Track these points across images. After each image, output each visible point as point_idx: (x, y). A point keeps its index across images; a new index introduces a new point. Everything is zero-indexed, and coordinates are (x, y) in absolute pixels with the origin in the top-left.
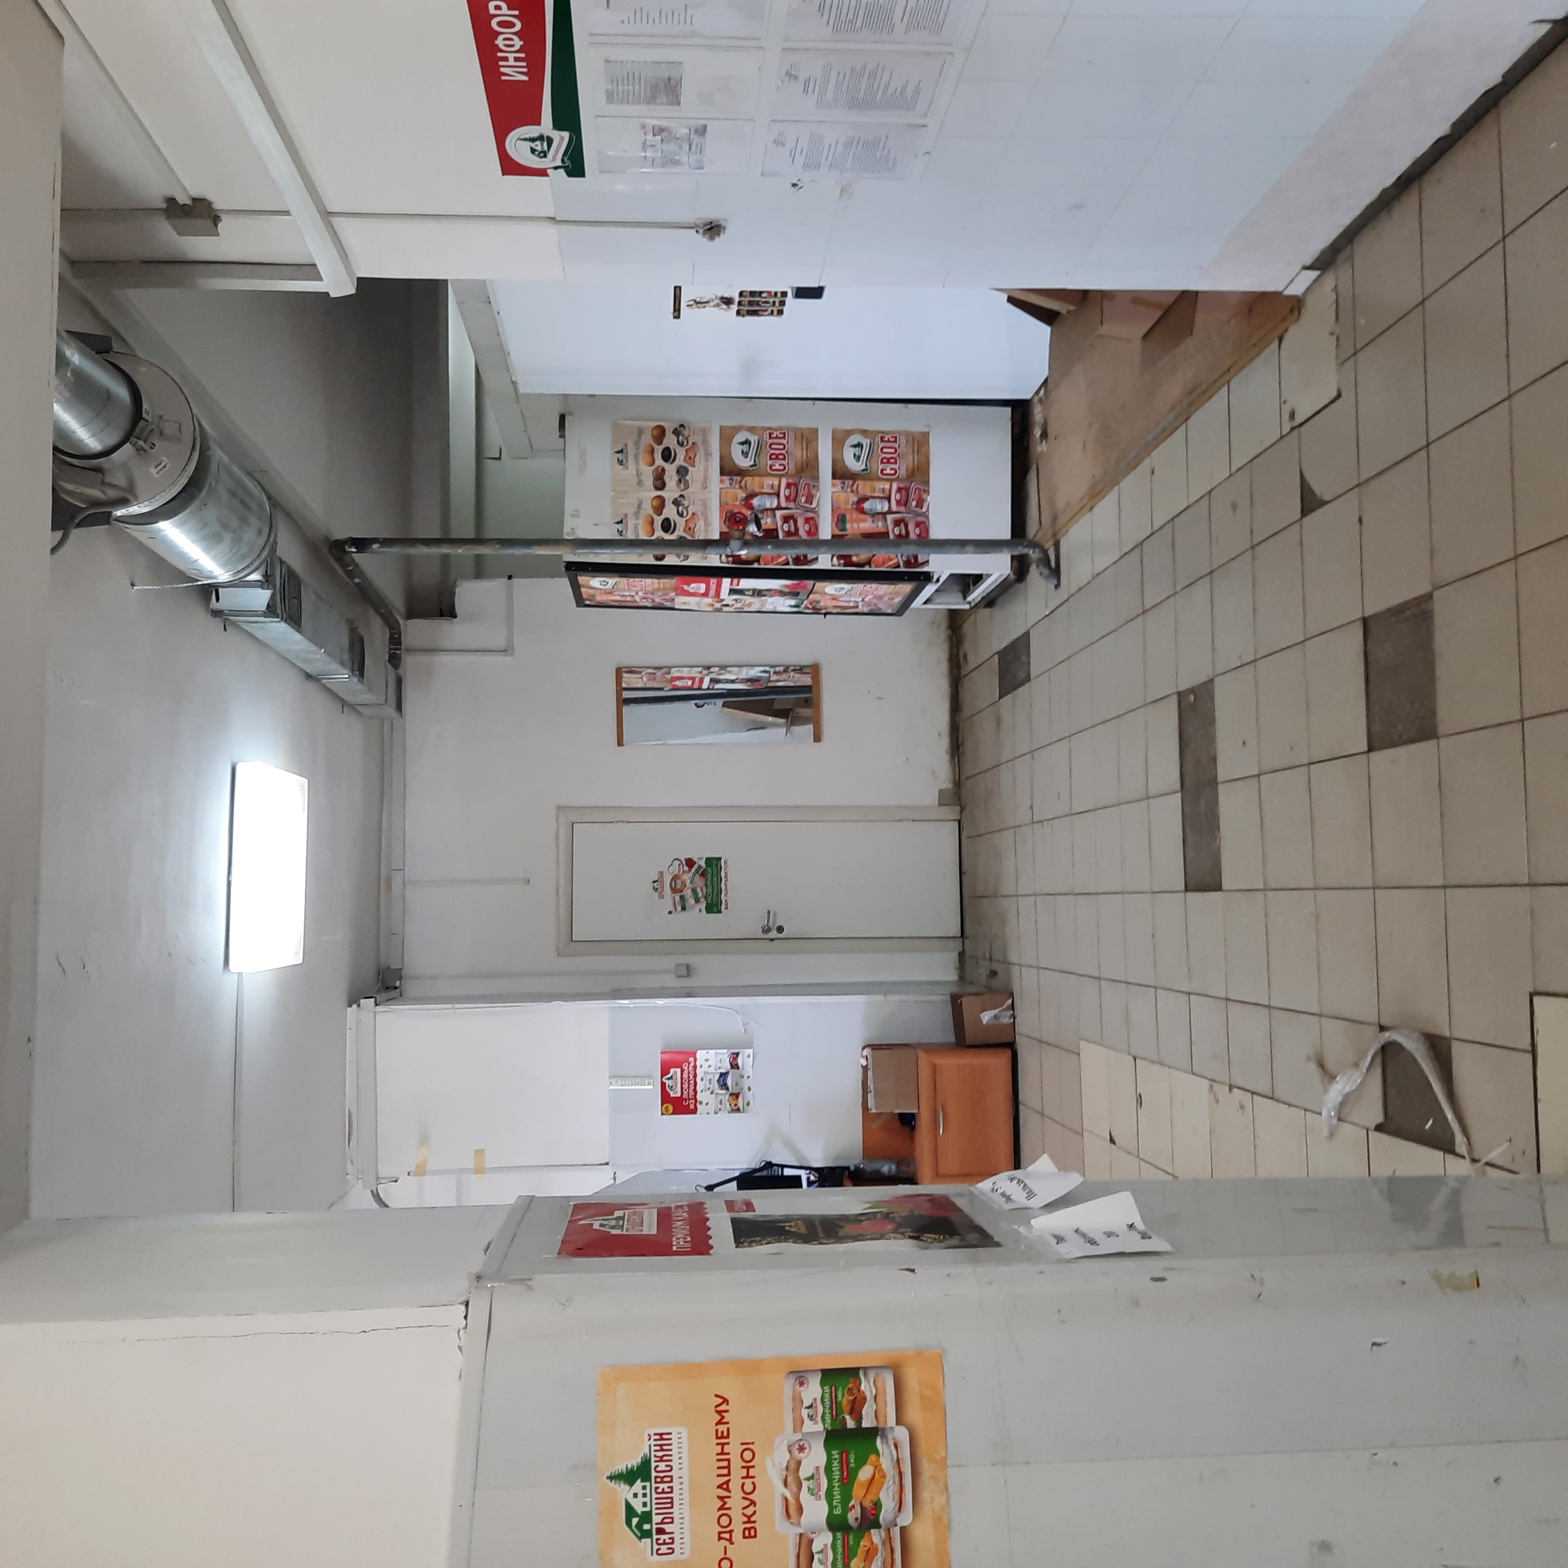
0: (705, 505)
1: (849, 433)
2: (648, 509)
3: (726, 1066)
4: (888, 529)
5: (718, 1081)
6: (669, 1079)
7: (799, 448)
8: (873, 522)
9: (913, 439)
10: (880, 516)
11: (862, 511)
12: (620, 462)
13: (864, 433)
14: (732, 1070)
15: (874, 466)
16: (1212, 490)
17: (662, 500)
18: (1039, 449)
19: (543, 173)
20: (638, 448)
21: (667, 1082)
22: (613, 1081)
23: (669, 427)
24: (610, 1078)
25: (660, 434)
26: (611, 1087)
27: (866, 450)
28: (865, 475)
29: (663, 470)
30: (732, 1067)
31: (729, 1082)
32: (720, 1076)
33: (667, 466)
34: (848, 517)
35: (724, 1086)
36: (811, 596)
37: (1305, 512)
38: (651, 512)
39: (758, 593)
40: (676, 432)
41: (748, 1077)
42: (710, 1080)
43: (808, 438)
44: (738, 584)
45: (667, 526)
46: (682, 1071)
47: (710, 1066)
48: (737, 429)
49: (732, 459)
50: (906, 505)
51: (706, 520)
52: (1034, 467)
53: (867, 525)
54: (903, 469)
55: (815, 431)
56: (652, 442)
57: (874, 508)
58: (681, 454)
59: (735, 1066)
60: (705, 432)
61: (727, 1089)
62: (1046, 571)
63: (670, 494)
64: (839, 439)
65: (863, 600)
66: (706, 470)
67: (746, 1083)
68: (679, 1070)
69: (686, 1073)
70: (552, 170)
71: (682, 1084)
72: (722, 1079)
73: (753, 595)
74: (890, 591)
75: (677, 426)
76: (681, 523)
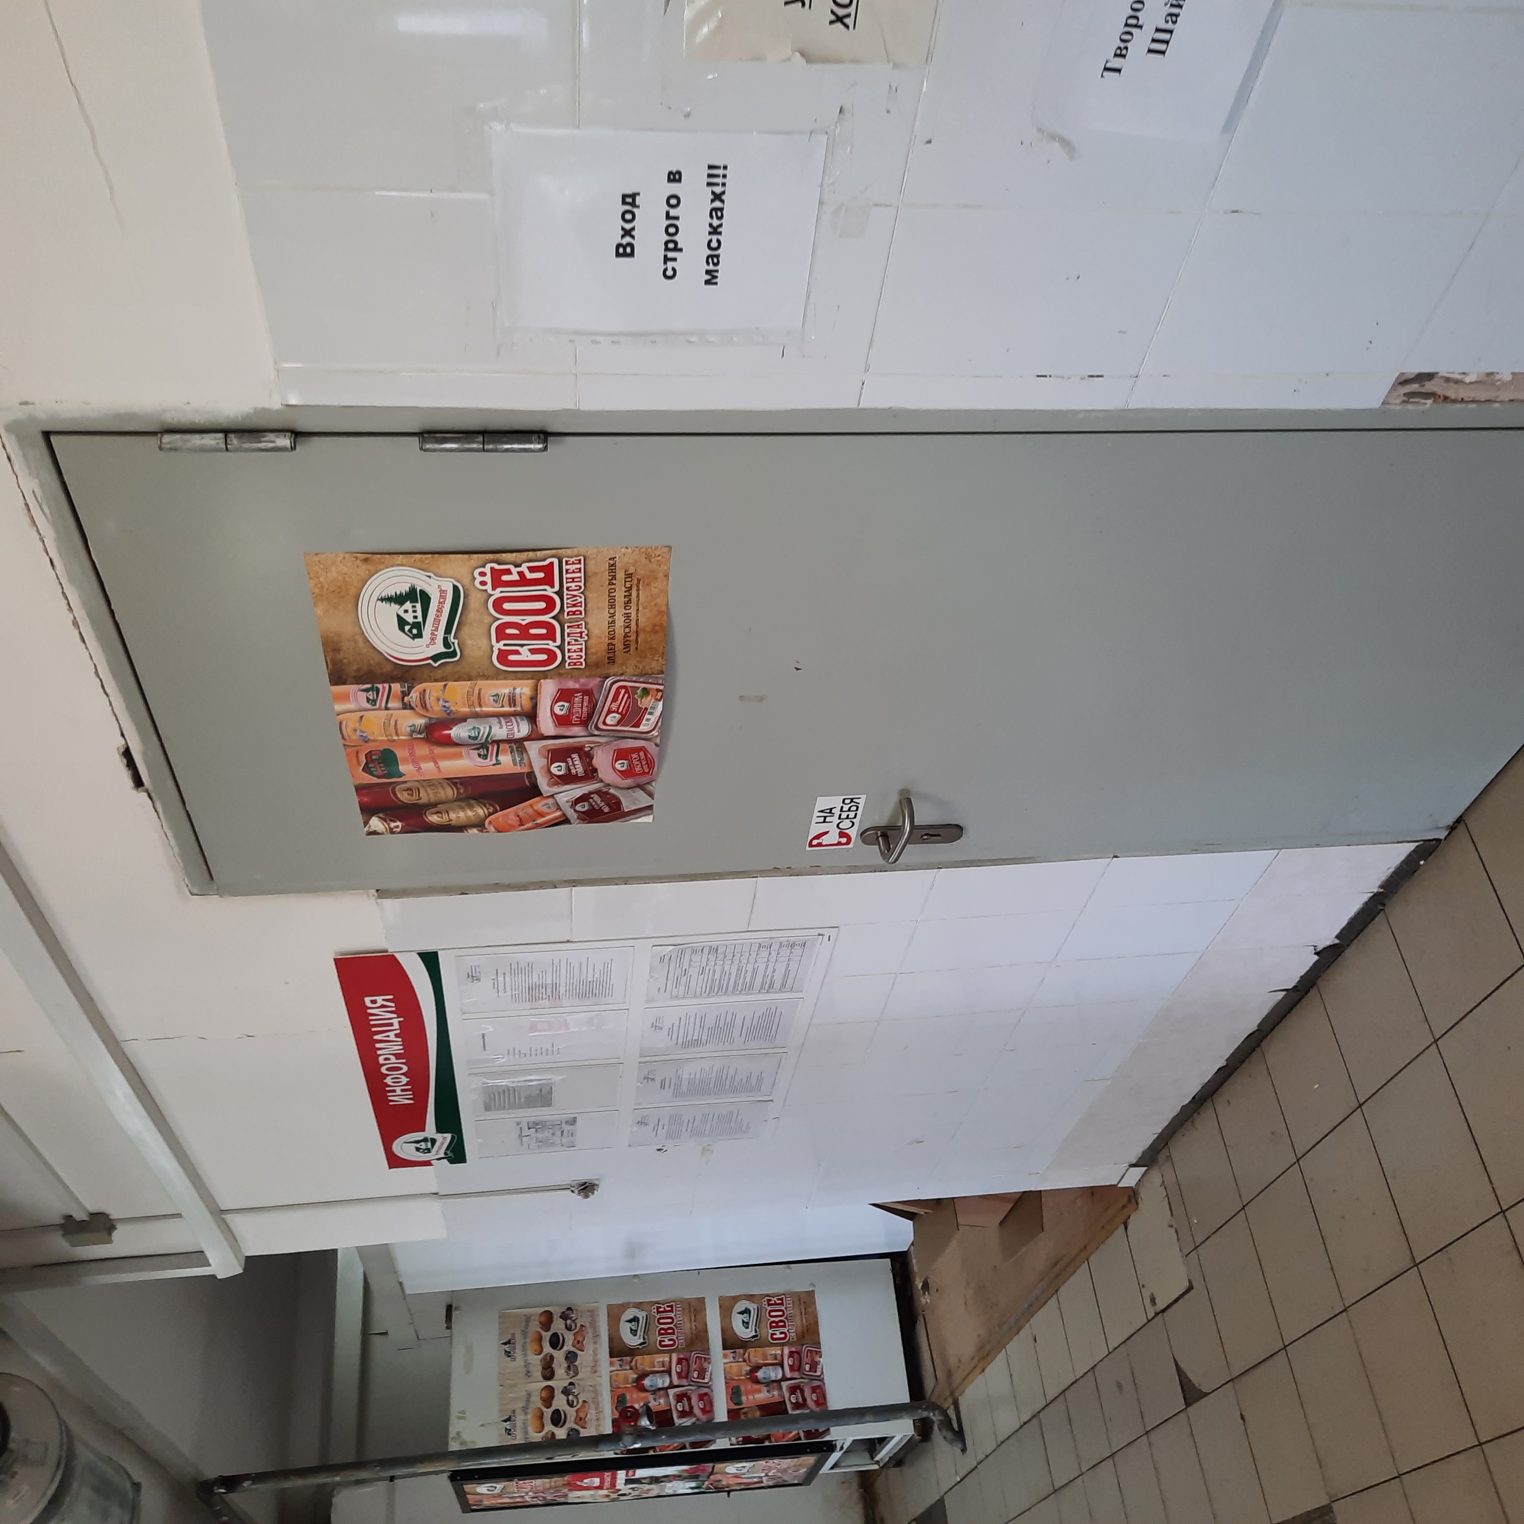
0: (595, 1392)
1: (736, 1299)
2: (536, 1402)
4: (784, 1398)
7: (687, 1320)
8: (768, 1391)
9: (799, 1300)
10: (775, 1384)
11: (756, 1381)
12: (508, 1354)
13: (750, 1297)
15: (764, 1331)
16: (1095, 1365)
17: (550, 1390)
18: (923, 1301)
19: (428, 1163)
20: (525, 1337)
23: (557, 1311)
25: (547, 1319)
27: (753, 1314)
28: (756, 1342)
29: (552, 1357)
33: (555, 1353)
34: (742, 1388)
36: (712, 1477)
37: (1188, 1403)
38: (539, 1404)
39: (655, 1480)
40: (564, 1317)
43: (696, 1308)
44: (634, 1475)
45: (557, 1418)
48: (624, 1307)
49: (621, 1339)
50: (799, 1370)
51: (597, 1408)
52: (922, 1319)
53: (763, 1396)
54: (792, 1331)
55: (702, 1301)
56: (539, 1330)
57: (767, 1376)
58: (569, 1338)
60: (592, 1312)
62: (949, 1435)
63: (558, 1383)
64: (727, 1306)
65: (767, 1475)
66: (595, 1354)
70: (436, 1161)
73: (650, 1483)
74: (792, 1464)
75: (564, 1309)
76: (571, 1413)
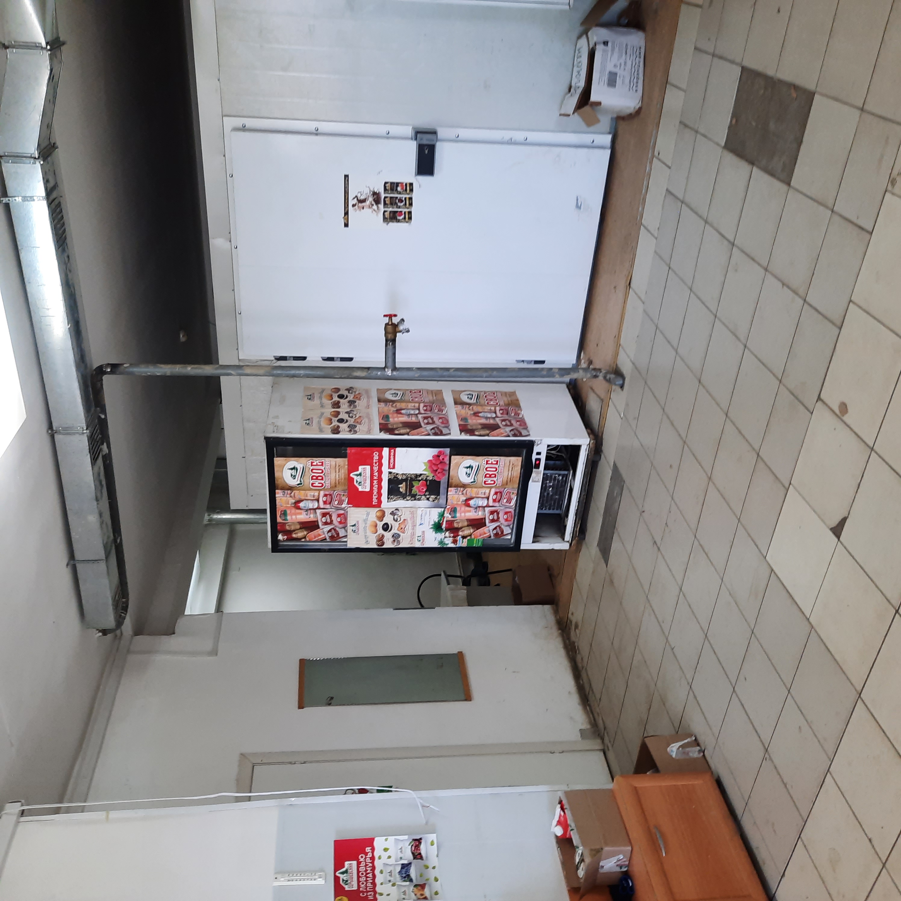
3: (408, 856)
5: (400, 872)
6: (343, 873)
14: (415, 860)
21: (341, 876)
22: (278, 876)
24: (276, 873)
26: (277, 884)
30: (415, 858)
31: (413, 872)
32: (402, 868)
35: (407, 877)
41: (434, 868)
42: (391, 872)
46: (359, 863)
47: (389, 857)
59: (417, 856)
61: (411, 880)
67: (432, 874)
68: (354, 863)
69: (363, 864)
71: (359, 877)
72: (404, 870)
